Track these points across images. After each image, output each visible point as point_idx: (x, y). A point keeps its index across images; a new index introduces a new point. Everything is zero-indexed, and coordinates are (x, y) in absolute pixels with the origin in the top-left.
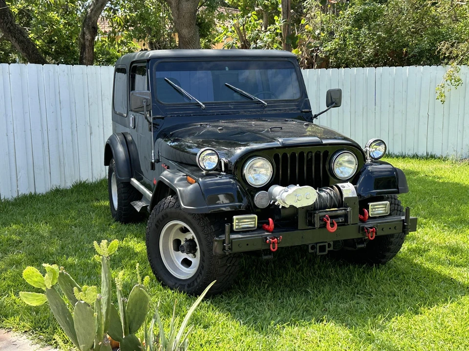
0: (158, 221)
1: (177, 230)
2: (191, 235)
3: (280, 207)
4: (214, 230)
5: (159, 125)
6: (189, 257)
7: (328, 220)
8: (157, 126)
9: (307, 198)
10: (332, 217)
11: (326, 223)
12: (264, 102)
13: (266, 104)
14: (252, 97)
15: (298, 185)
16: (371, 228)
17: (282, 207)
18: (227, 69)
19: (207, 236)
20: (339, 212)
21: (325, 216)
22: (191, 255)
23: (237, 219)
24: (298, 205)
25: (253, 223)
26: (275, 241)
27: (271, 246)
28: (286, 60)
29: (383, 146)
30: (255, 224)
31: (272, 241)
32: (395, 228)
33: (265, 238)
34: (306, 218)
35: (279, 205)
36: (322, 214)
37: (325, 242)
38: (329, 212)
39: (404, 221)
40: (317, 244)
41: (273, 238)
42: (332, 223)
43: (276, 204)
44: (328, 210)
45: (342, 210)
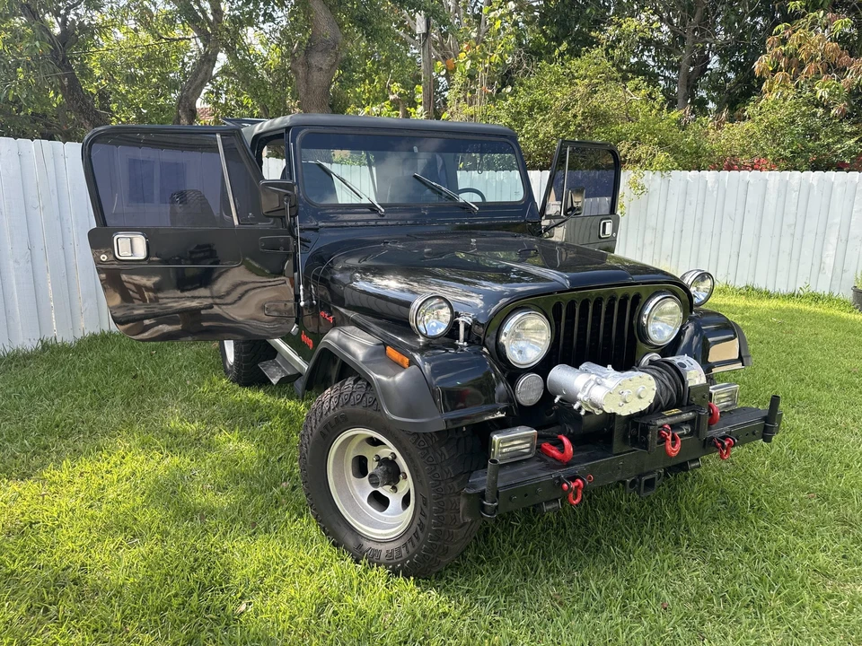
0: (326, 427)
1: (362, 441)
2: (388, 450)
3: (582, 413)
4: (447, 458)
5: (310, 242)
6: (385, 491)
7: (669, 433)
8: (306, 244)
9: (640, 397)
11: (664, 440)
12: (473, 206)
13: (478, 208)
14: (457, 196)
15: (610, 367)
17: (586, 411)
18: (416, 149)
19: (433, 468)
20: (685, 416)
21: (662, 426)
22: (388, 487)
23: (501, 441)
24: (624, 411)
25: (528, 445)
26: (579, 486)
27: (571, 495)
28: (502, 139)
29: (708, 283)
30: (531, 447)
31: (573, 485)
32: (754, 434)
33: (559, 478)
34: (627, 430)
35: (580, 408)
36: (660, 422)
37: (652, 472)
38: (668, 419)
39: (766, 419)
40: (640, 476)
41: (573, 479)
42: (674, 438)
43: (576, 407)
44: (666, 413)
45: (689, 412)
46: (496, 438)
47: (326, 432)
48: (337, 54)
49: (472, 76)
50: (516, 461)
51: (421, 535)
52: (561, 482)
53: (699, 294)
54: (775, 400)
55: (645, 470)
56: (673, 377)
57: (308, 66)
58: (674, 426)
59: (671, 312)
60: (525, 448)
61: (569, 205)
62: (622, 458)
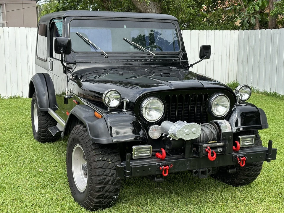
3: (171, 139)
5: (71, 69)
7: (209, 151)
8: (70, 70)
9: (194, 133)
10: (212, 148)
11: (207, 153)
12: (152, 53)
13: (155, 55)
16: (242, 157)
17: (173, 139)
18: (125, 27)
20: (219, 144)
21: (207, 147)
24: (187, 138)
26: (167, 168)
27: (164, 172)
30: (150, 153)
31: (164, 168)
32: (260, 157)
33: (159, 165)
34: (191, 148)
35: (170, 137)
36: (204, 145)
37: (206, 168)
38: (210, 144)
39: (267, 151)
40: (199, 169)
41: (165, 166)
42: (212, 153)
43: (168, 137)
44: (209, 142)
45: (220, 142)
46: (134, 147)
54: (270, 143)
55: (202, 167)
56: (216, 128)
59: (223, 102)
62: (190, 160)
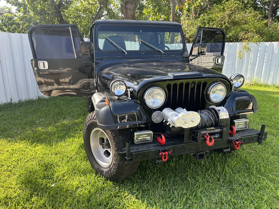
1: (100, 133)
4: (121, 140)
6: (109, 150)
7: (208, 137)
8: (98, 64)
9: (192, 122)
11: (206, 139)
12: (161, 51)
13: (163, 52)
14: (155, 48)
15: (185, 109)
16: (237, 140)
17: (172, 126)
18: (141, 31)
19: (117, 143)
20: (217, 131)
21: (205, 134)
23: (137, 135)
24: (185, 126)
25: (150, 137)
26: (166, 154)
27: (163, 157)
28: (176, 27)
29: (242, 79)
30: (151, 138)
31: (164, 154)
32: (253, 140)
33: (159, 150)
34: (190, 134)
35: (170, 124)
36: (203, 132)
37: (203, 152)
38: (208, 131)
39: (259, 134)
40: (197, 153)
41: (164, 151)
42: (211, 139)
43: (168, 124)
44: (208, 129)
45: (218, 129)
47: (88, 128)
48: (136, 4)
49: (189, 10)
50: (144, 143)
51: (114, 167)
52: (159, 152)
53: (236, 83)
54: (263, 127)
55: (200, 150)
56: (214, 115)
57: (126, 8)
58: (210, 134)
59: (220, 90)
60: (149, 138)
61: (200, 51)
62: (189, 145)
